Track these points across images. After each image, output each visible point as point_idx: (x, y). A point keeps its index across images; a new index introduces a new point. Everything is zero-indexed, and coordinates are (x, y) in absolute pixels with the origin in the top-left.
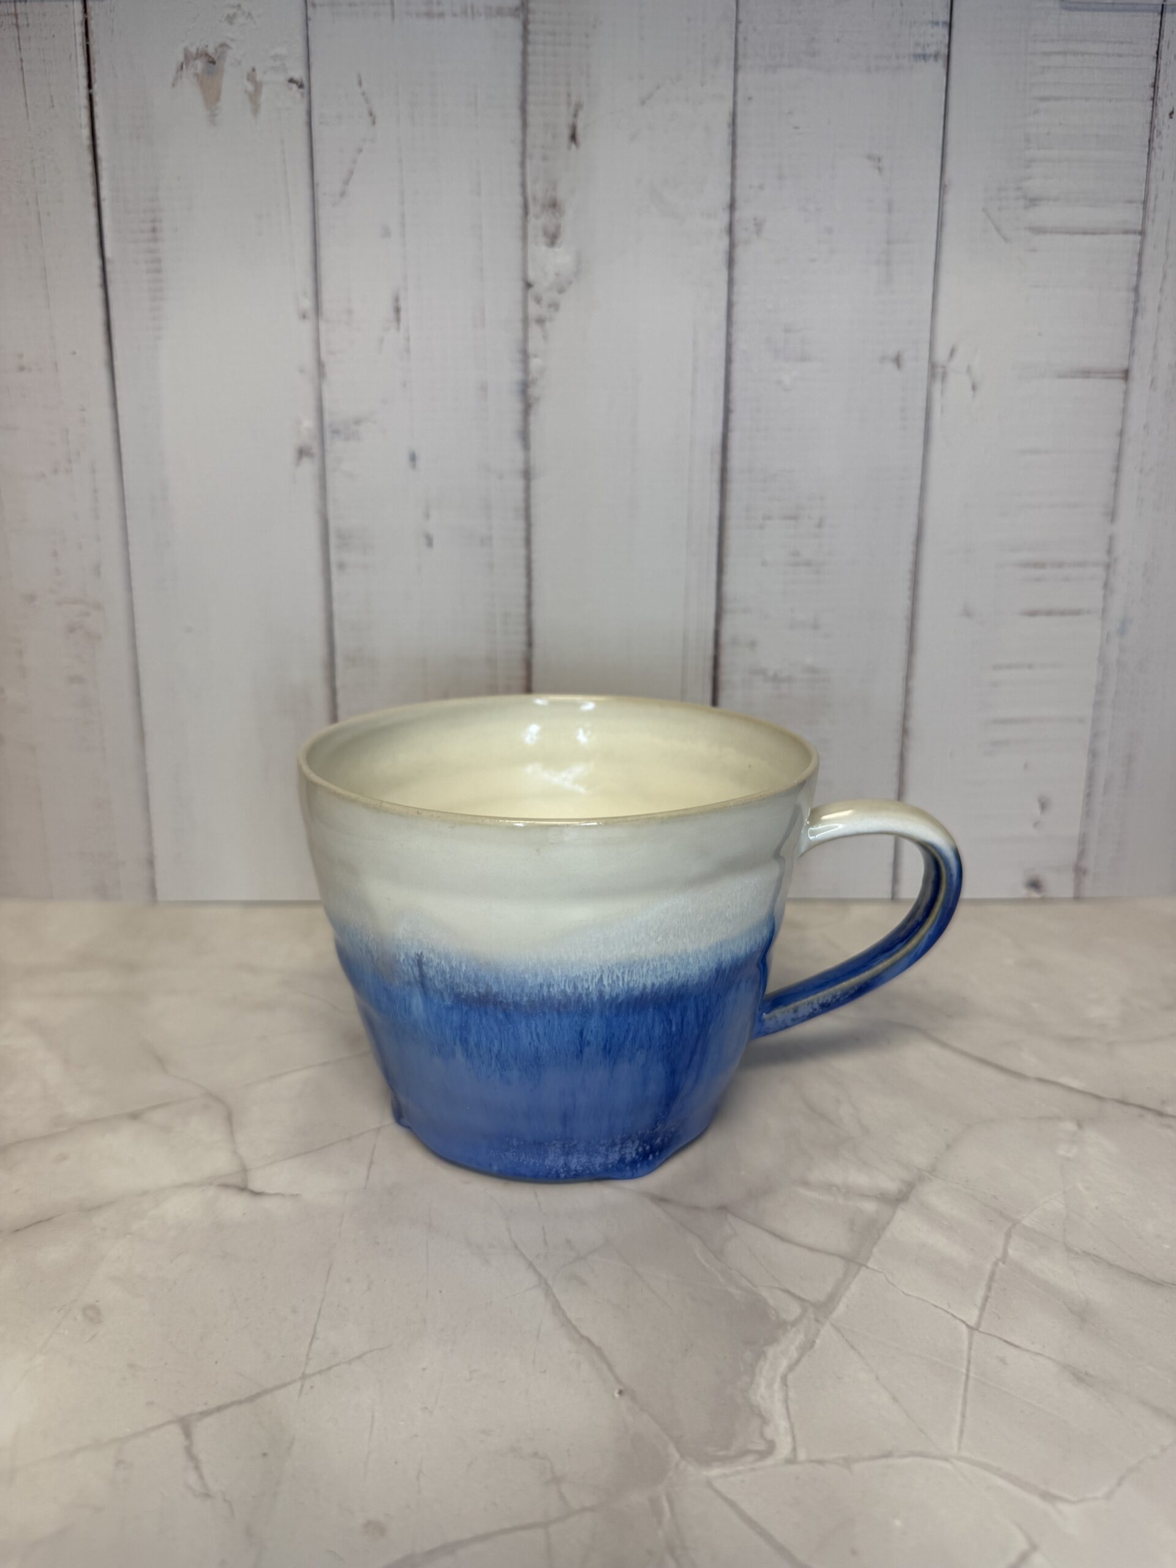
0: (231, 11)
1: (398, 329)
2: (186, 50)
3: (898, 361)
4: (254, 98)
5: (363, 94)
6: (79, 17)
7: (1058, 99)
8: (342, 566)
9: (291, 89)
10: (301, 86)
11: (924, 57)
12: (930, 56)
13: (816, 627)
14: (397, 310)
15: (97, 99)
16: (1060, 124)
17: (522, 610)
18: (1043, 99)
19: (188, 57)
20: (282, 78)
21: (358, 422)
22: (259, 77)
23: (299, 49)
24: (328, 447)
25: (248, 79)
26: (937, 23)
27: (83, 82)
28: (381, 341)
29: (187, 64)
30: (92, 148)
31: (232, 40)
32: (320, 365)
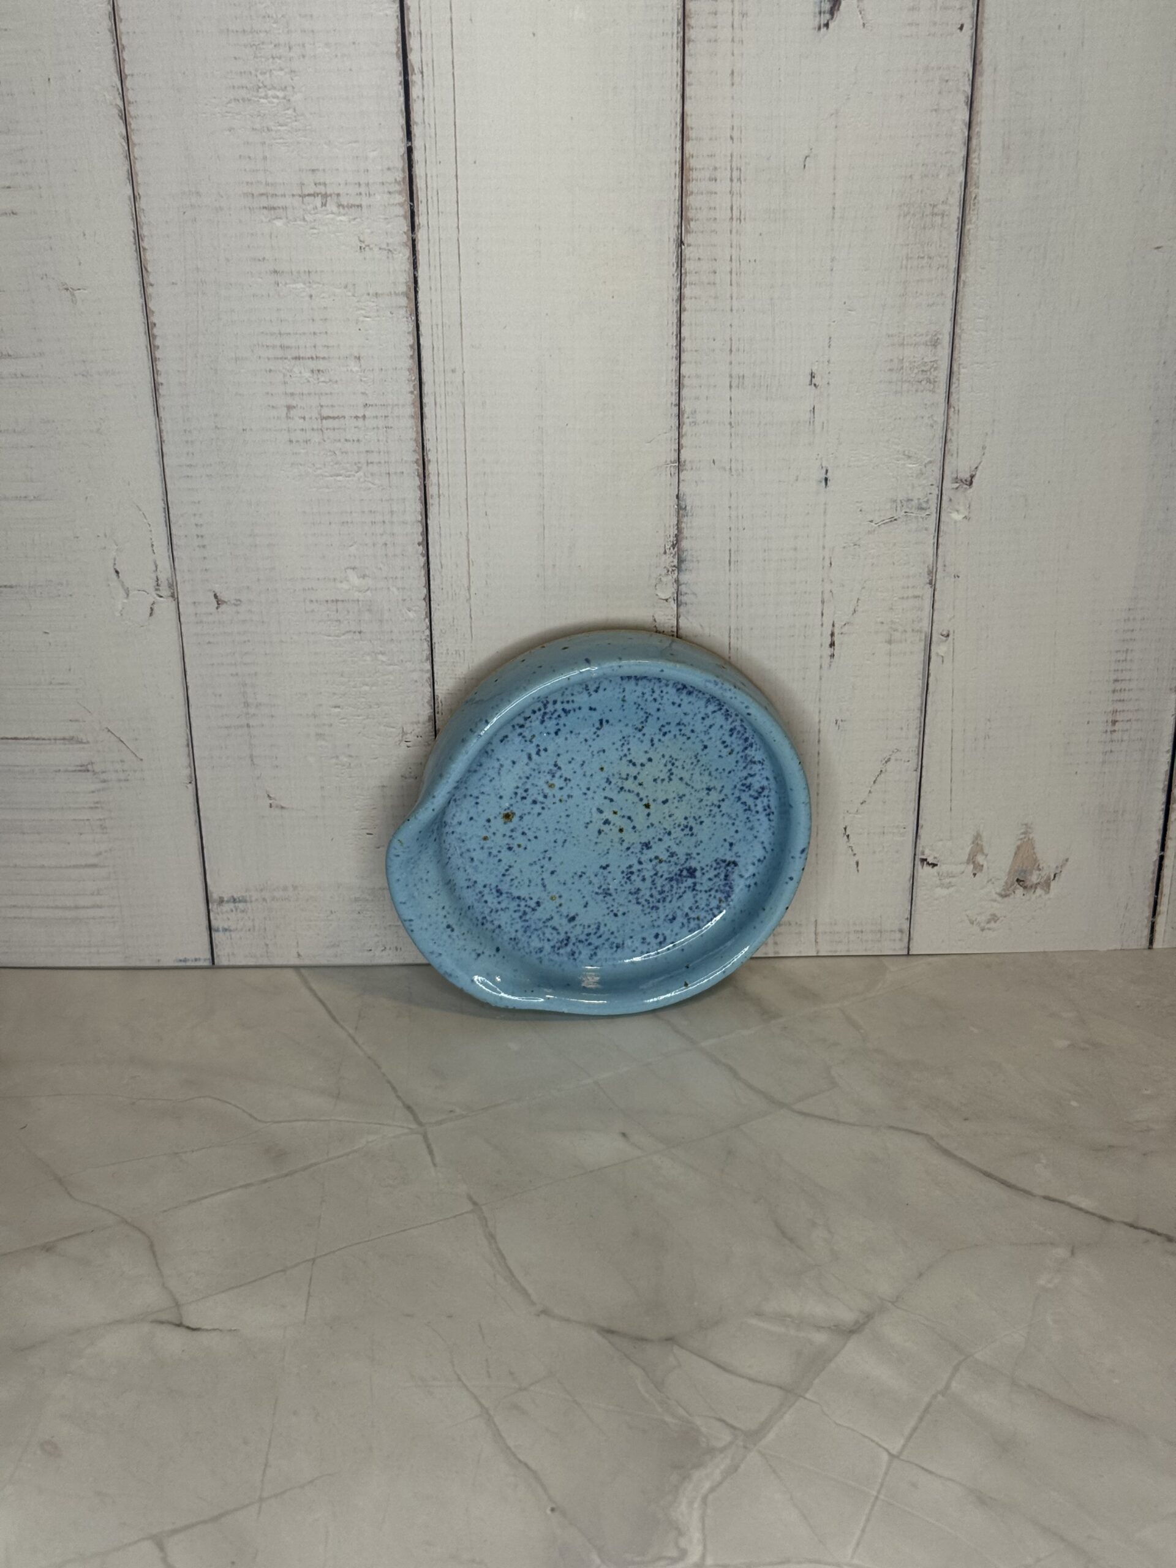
0: (992, 925)
1: (833, 626)
2: (1049, 892)
3: (219, 602)
4: (977, 847)
5: (855, 855)
6: (1161, 920)
7: (76, 867)
8: (935, 343)
9: (935, 858)
10: (923, 860)
11: (234, 901)
12: (228, 902)
13: (276, 272)
14: (832, 645)
15: (1156, 847)
16: (69, 843)
17: (687, 291)
18: (94, 866)
19: (1046, 885)
20: (943, 868)
21: (893, 520)
22: (971, 867)
23: (921, 893)
24: (936, 492)
25: (982, 866)
26: (225, 930)
27: (1166, 862)
28: (855, 611)
29: (1049, 878)
30: (1172, 802)
31: (995, 901)
32: (932, 583)
